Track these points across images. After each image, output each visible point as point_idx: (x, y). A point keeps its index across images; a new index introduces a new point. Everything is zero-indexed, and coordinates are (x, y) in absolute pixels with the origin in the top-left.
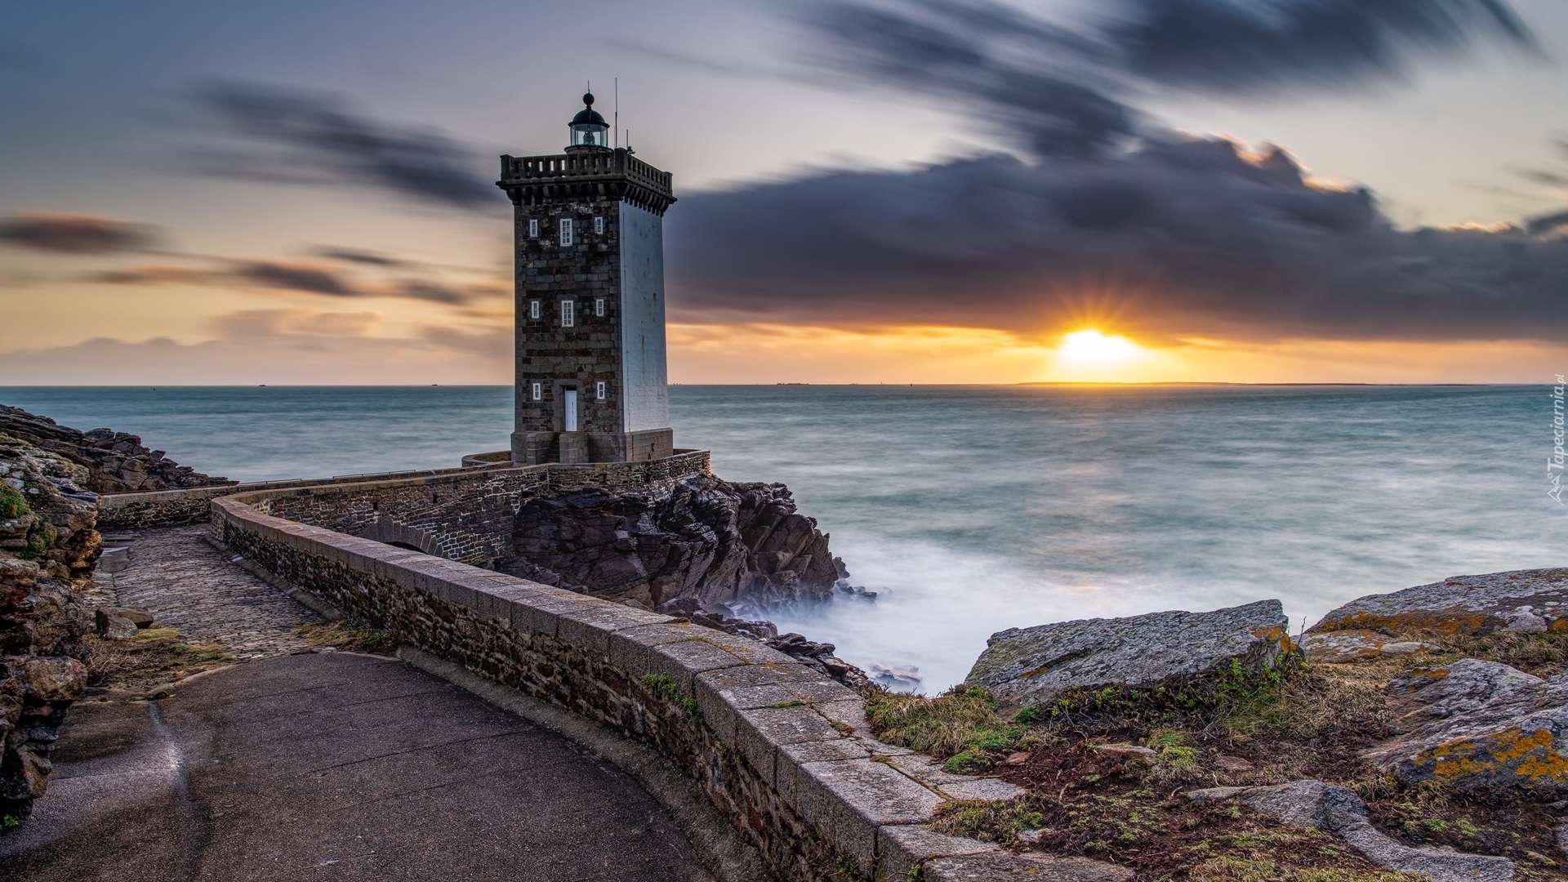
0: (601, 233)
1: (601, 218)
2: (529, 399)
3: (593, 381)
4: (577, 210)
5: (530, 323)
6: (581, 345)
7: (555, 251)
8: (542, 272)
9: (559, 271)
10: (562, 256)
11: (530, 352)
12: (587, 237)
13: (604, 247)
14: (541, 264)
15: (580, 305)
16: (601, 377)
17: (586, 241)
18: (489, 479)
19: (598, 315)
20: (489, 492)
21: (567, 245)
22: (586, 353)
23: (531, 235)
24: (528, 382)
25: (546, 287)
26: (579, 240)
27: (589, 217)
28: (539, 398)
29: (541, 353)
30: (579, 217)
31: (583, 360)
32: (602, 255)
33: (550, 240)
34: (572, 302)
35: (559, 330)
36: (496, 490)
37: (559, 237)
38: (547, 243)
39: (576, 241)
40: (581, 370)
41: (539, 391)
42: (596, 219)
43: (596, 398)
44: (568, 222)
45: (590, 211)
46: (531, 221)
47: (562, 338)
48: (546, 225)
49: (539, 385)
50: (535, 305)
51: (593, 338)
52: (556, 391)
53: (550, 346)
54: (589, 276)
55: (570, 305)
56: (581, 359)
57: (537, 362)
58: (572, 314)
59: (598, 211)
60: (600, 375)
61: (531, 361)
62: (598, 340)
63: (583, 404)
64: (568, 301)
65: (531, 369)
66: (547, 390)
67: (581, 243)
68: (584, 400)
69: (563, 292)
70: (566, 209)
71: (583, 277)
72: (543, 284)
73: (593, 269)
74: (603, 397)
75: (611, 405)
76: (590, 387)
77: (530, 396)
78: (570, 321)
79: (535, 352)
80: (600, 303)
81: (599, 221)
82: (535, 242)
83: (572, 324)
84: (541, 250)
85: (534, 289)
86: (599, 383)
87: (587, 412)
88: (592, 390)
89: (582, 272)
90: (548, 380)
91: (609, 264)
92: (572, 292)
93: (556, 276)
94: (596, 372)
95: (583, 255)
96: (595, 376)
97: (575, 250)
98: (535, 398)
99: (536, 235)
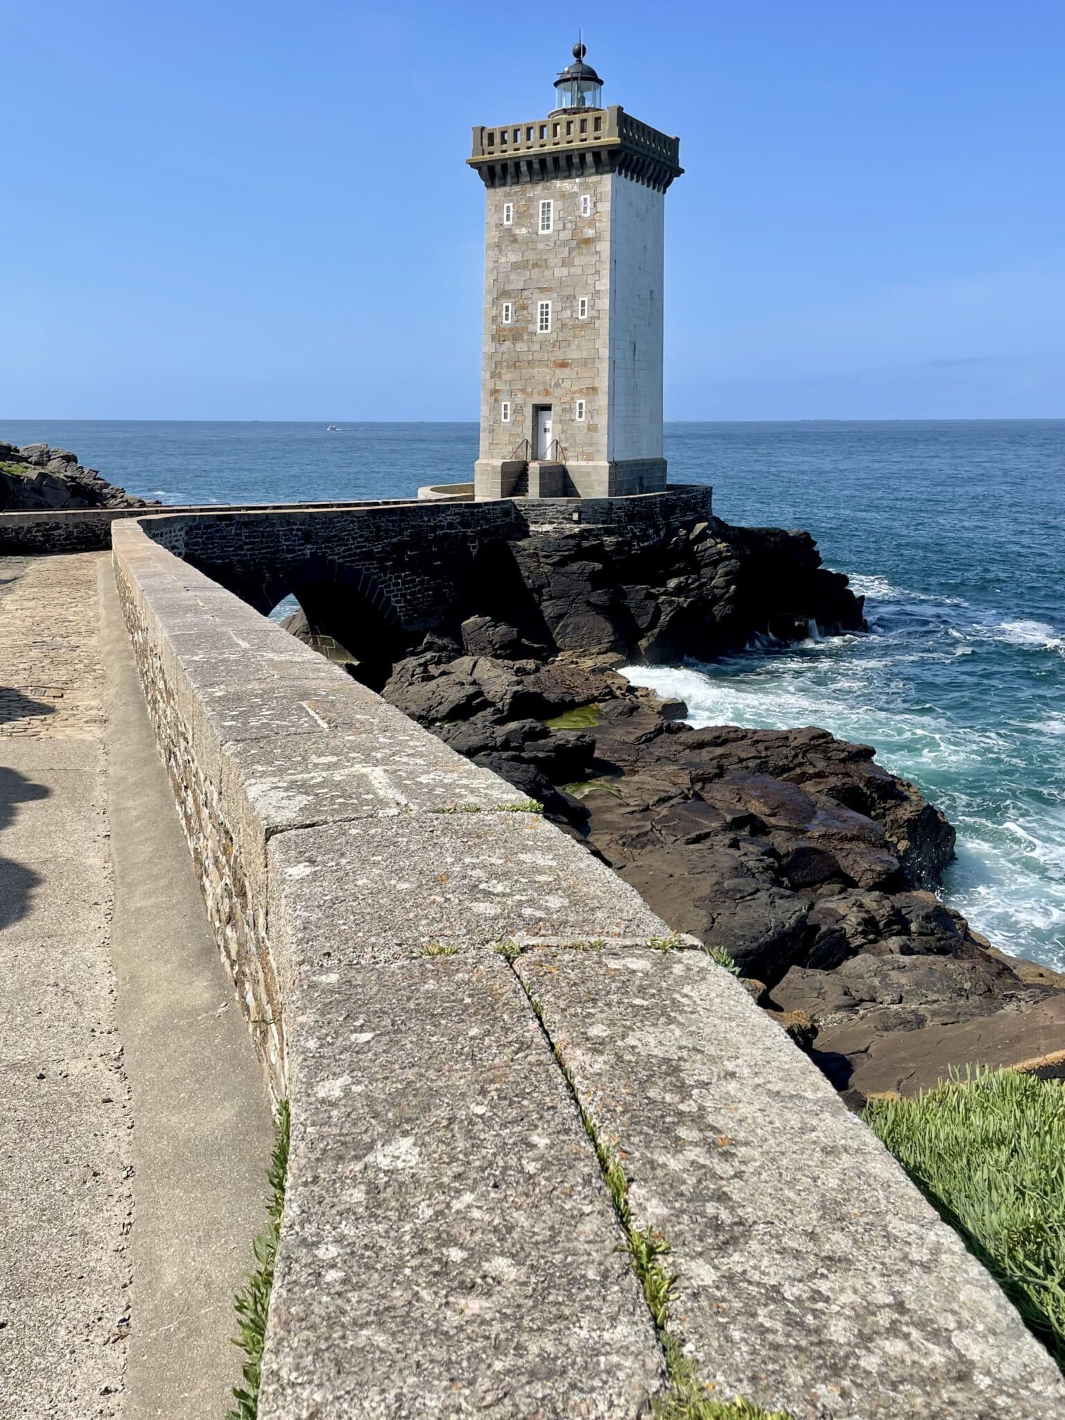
0: (588, 215)
1: (588, 196)
2: (497, 421)
3: (573, 398)
4: (560, 188)
5: (501, 329)
6: (559, 355)
7: (533, 238)
8: (516, 267)
9: (535, 265)
10: (541, 246)
11: (499, 364)
12: (572, 221)
13: (591, 232)
14: (513, 257)
15: (559, 306)
16: (581, 394)
17: (569, 225)
18: (443, 512)
19: (580, 317)
20: (442, 528)
21: (546, 232)
22: (565, 364)
23: (506, 223)
25: (521, 285)
26: (561, 226)
27: (574, 195)
28: (509, 420)
29: (513, 366)
30: (563, 196)
31: (560, 373)
32: (587, 241)
33: (526, 227)
34: (550, 303)
35: (534, 338)
36: (451, 526)
37: (537, 223)
38: (524, 231)
39: (558, 228)
40: (557, 385)
42: (583, 197)
43: (575, 420)
44: (549, 204)
45: (576, 189)
46: (506, 205)
47: (537, 347)
48: (523, 210)
49: (508, 403)
50: (507, 307)
51: (573, 347)
52: (528, 411)
53: (522, 357)
54: (572, 270)
55: (547, 306)
56: (558, 371)
57: (507, 376)
58: (550, 317)
59: (585, 187)
60: (580, 391)
61: (500, 376)
62: (579, 348)
63: (559, 427)
64: (545, 302)
65: (500, 386)
66: (518, 410)
67: (564, 229)
68: (560, 422)
69: (542, 290)
70: (547, 188)
71: (564, 271)
72: (517, 282)
73: (577, 262)
74: (583, 419)
75: (592, 428)
76: (568, 406)
77: (498, 417)
78: (547, 326)
79: (505, 364)
80: (583, 302)
81: (585, 199)
82: (509, 230)
83: (549, 330)
84: (515, 241)
85: (508, 288)
86: (579, 401)
87: (563, 436)
88: (571, 410)
89: (563, 265)
90: (520, 398)
91: (597, 252)
92: (549, 289)
93: (533, 271)
94: (575, 388)
95: (565, 243)
96: (574, 393)
97: (556, 238)
98: (503, 420)
99: (511, 222)
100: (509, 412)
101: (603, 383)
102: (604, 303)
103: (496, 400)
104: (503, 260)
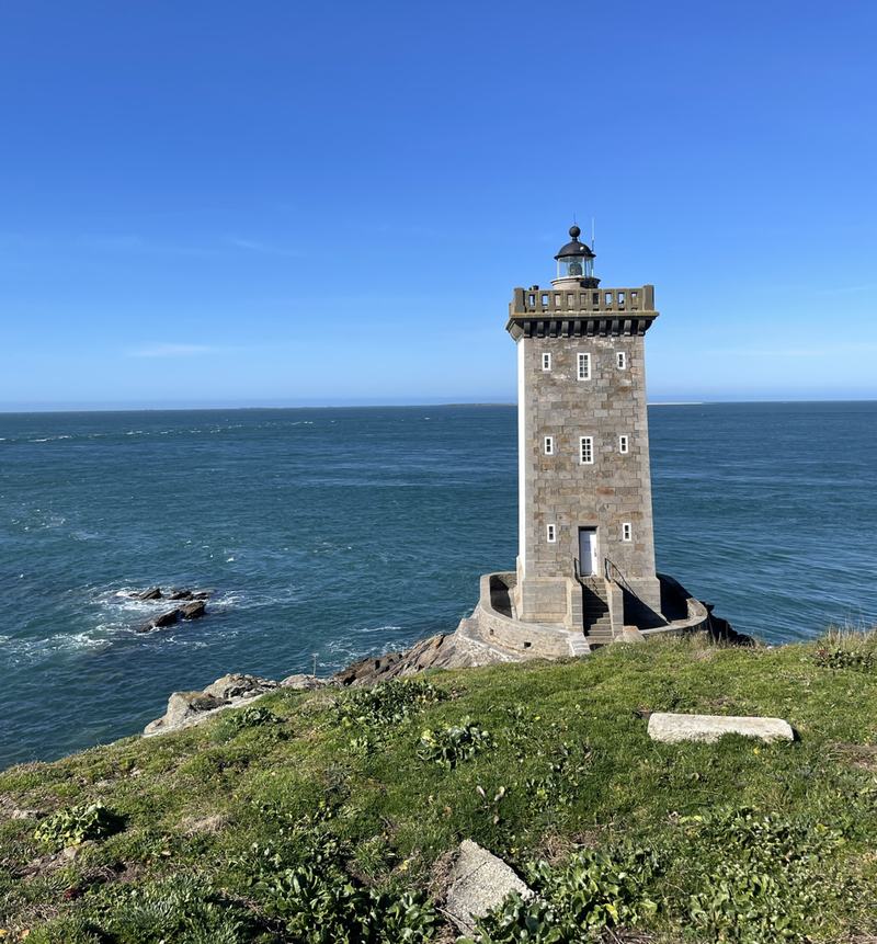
0: (624, 368)
1: (624, 354)
2: (542, 541)
3: (617, 522)
4: (596, 344)
5: (543, 460)
6: (603, 483)
7: (572, 383)
8: (555, 406)
9: (576, 406)
10: (579, 390)
11: (542, 491)
12: (608, 372)
13: (627, 383)
14: (552, 399)
15: (601, 442)
16: (626, 518)
19: (622, 452)
21: (584, 379)
22: (608, 492)
23: (544, 369)
24: (540, 524)
25: (561, 422)
26: (598, 375)
27: (611, 352)
28: (554, 540)
29: (556, 492)
30: (599, 351)
32: (624, 389)
33: (564, 374)
34: (591, 438)
35: (577, 468)
37: (576, 371)
38: (563, 377)
39: (596, 376)
40: (602, 509)
42: (618, 354)
43: (621, 540)
44: (586, 357)
45: (611, 346)
46: (544, 355)
47: (580, 476)
48: (560, 360)
49: (553, 525)
50: (548, 441)
51: (616, 476)
52: (575, 532)
53: (565, 484)
54: (611, 412)
55: (589, 441)
56: (603, 498)
57: (552, 500)
58: (592, 450)
59: (621, 346)
60: (626, 514)
61: (544, 501)
62: (622, 478)
63: (606, 547)
64: (586, 438)
65: (544, 509)
66: (564, 530)
67: (602, 378)
68: (608, 542)
69: (581, 427)
70: (584, 343)
71: (604, 413)
72: (557, 420)
73: (615, 405)
74: (630, 539)
75: (639, 547)
76: (613, 528)
77: (543, 538)
78: (589, 459)
79: (548, 490)
80: (623, 440)
81: (621, 356)
82: (547, 376)
83: (592, 462)
84: (554, 384)
85: (547, 424)
86: (624, 524)
87: (611, 555)
88: (617, 531)
89: (603, 407)
90: (565, 521)
91: (634, 399)
92: (590, 427)
93: (573, 411)
94: (621, 512)
95: (603, 390)
96: (621, 516)
97: (594, 384)
98: (549, 540)
99: (549, 368)
100: (554, 533)
101: (648, 509)
102: (644, 441)
103: (541, 522)
104: (542, 400)
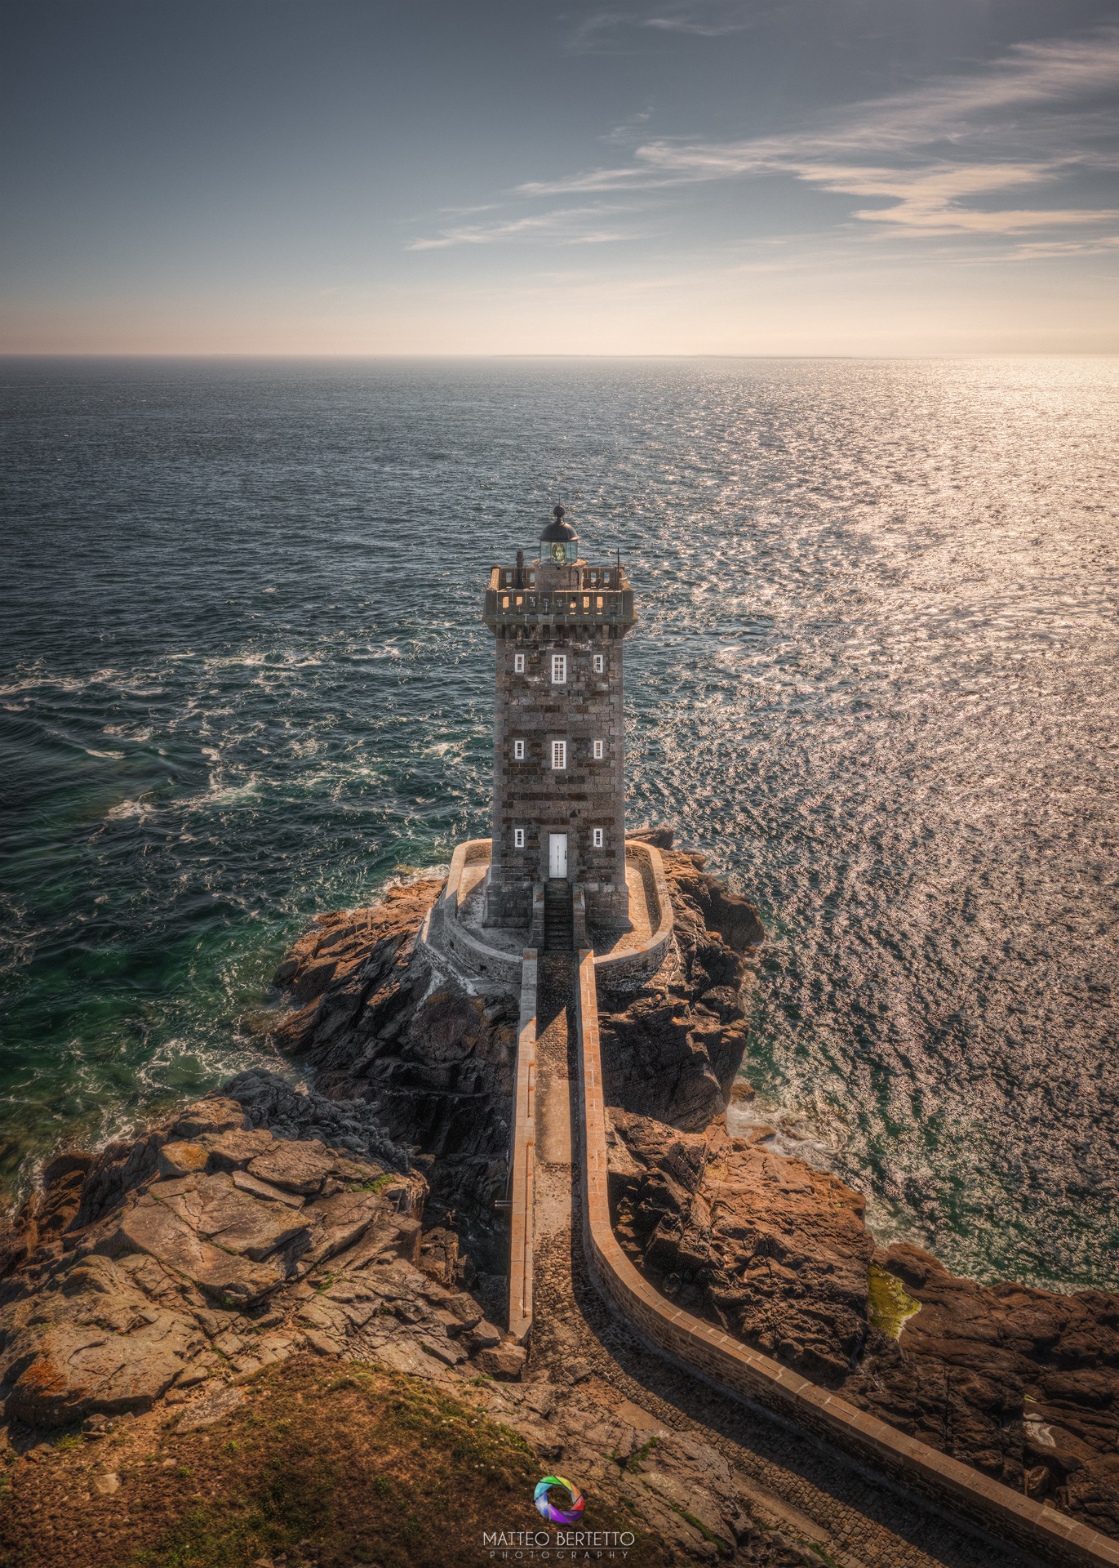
0: (601, 671)
1: (601, 656)
2: (510, 846)
3: (588, 827)
4: (573, 646)
5: (513, 764)
6: (575, 789)
7: (545, 689)
8: (529, 709)
9: (549, 710)
10: (554, 694)
11: (512, 796)
12: (584, 676)
13: (604, 686)
14: (525, 701)
15: (574, 747)
16: (598, 822)
17: (583, 679)
19: (596, 757)
21: (559, 682)
22: (581, 797)
23: (517, 670)
24: (509, 828)
25: (533, 726)
26: (574, 677)
27: (588, 655)
28: (522, 846)
29: (525, 797)
30: (577, 653)
31: (575, 805)
32: (602, 693)
33: (539, 676)
34: (564, 743)
35: (548, 773)
37: (550, 674)
38: (536, 679)
39: (571, 679)
40: (573, 815)
41: (523, 838)
42: (595, 657)
43: (591, 846)
44: (562, 659)
45: (588, 649)
46: (516, 656)
47: (552, 781)
48: (534, 661)
49: (521, 830)
50: (519, 745)
51: (589, 782)
52: (544, 838)
53: (535, 789)
54: (586, 717)
55: (561, 746)
56: (574, 803)
57: (520, 806)
58: (564, 755)
59: (599, 648)
60: (598, 820)
61: (512, 805)
62: (594, 783)
63: (576, 852)
64: (559, 743)
65: (512, 813)
66: (531, 837)
67: (578, 681)
68: (578, 848)
69: (554, 732)
70: (560, 645)
71: (579, 717)
72: (530, 724)
73: (591, 709)
74: (601, 846)
75: (611, 854)
76: (584, 834)
77: (510, 843)
78: (561, 764)
79: (517, 796)
80: (598, 745)
81: (598, 659)
82: (520, 678)
83: (564, 767)
84: (527, 687)
85: (519, 728)
86: (596, 830)
87: (581, 862)
88: (588, 838)
89: (578, 711)
90: (534, 826)
91: (611, 704)
92: (564, 732)
93: (546, 715)
94: (594, 818)
95: (578, 693)
96: (592, 822)
97: (569, 687)
98: (516, 845)
99: (522, 670)
101: (620, 814)
104: (514, 703)
